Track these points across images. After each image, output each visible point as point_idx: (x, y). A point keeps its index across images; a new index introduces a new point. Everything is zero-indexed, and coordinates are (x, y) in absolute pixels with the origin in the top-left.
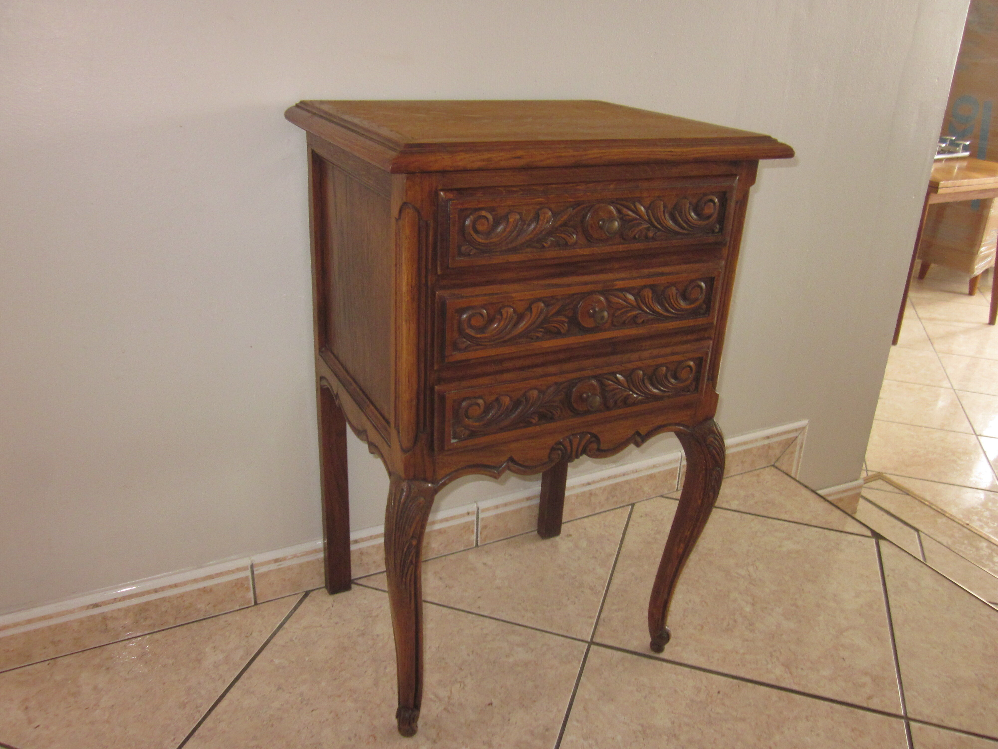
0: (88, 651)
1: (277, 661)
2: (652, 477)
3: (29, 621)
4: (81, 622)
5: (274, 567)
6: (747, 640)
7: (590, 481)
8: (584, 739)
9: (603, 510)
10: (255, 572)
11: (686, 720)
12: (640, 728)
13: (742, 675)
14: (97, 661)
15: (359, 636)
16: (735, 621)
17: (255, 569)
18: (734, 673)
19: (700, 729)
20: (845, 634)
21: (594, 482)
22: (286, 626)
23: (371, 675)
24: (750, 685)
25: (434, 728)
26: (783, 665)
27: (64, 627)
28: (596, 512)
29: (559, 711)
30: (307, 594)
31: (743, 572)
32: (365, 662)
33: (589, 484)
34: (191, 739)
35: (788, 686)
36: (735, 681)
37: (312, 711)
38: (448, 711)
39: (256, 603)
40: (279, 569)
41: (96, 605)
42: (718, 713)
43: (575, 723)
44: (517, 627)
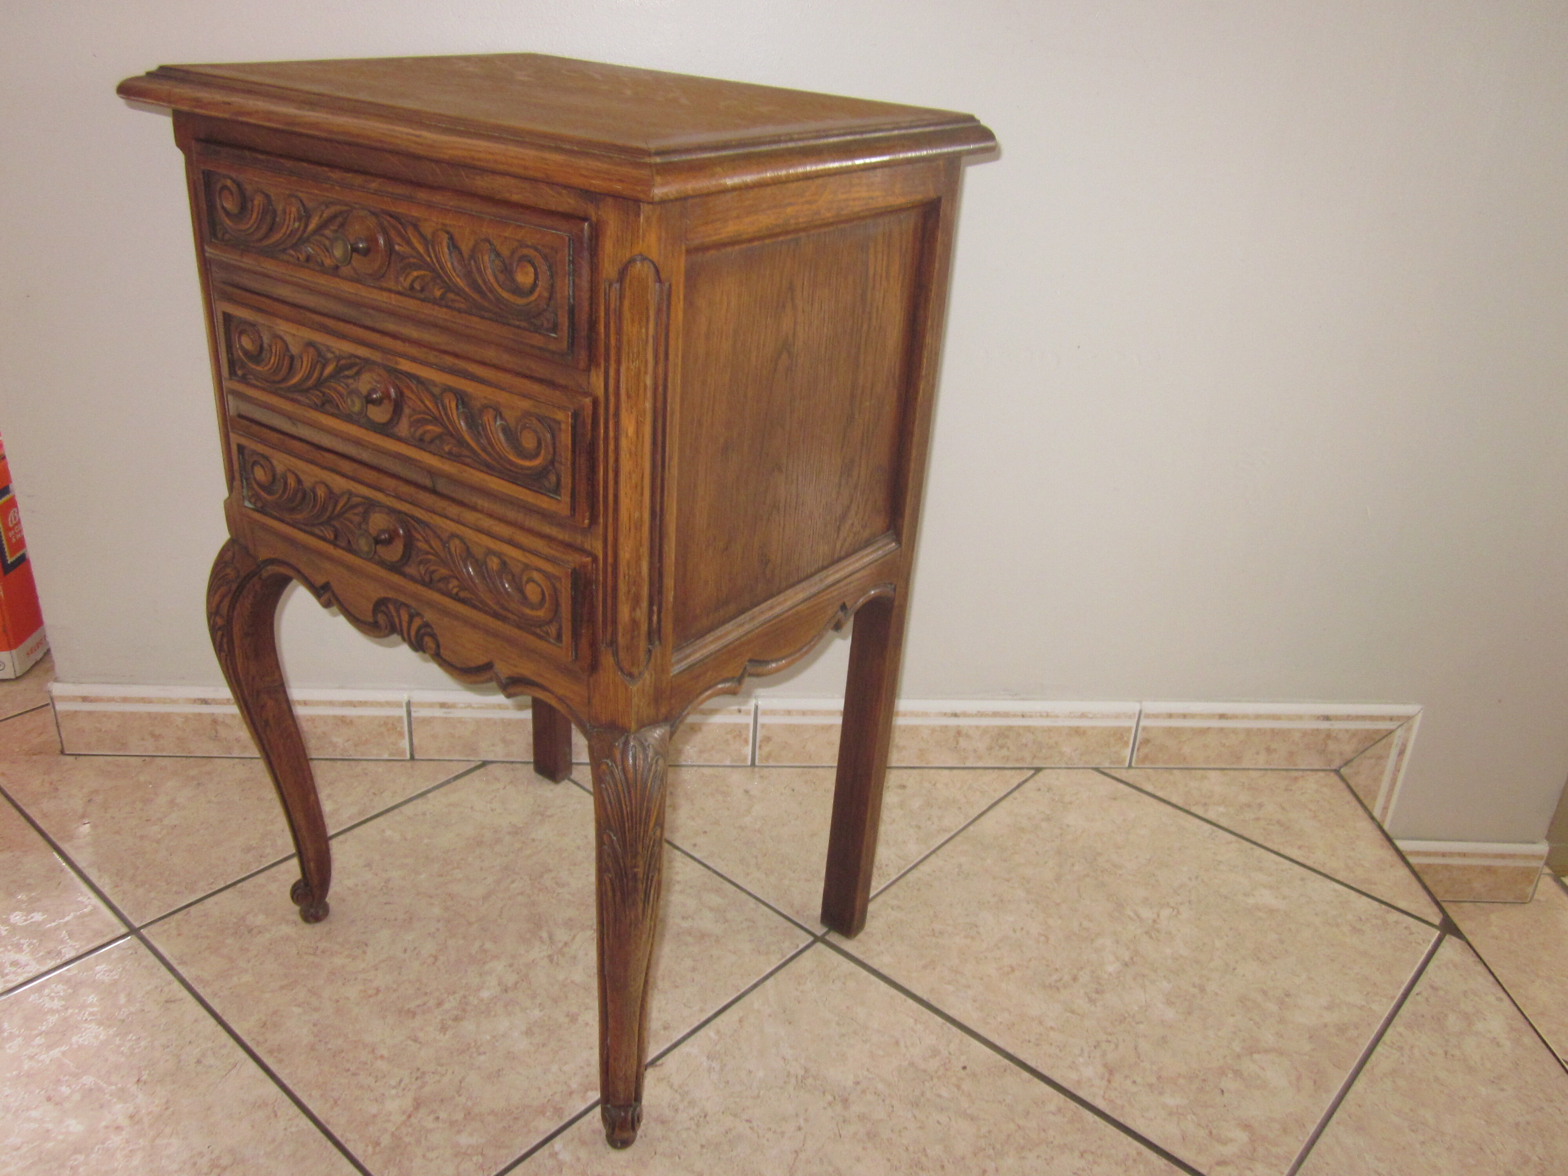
0: (192, 759)
1: (388, 833)
2: (1078, 732)
3: (125, 700)
4: (186, 718)
5: (439, 713)
6: (1073, 1012)
7: (958, 711)
8: (708, 1057)
9: (980, 764)
10: (413, 714)
11: (880, 1086)
12: (801, 1072)
13: (1022, 1056)
14: (193, 772)
15: (509, 833)
16: (1075, 979)
17: (413, 709)
18: (1010, 1050)
19: (893, 1107)
20: (1256, 1056)
21: (965, 715)
22: (430, 795)
23: (489, 885)
24: (1026, 1075)
25: (518, 973)
26: (1105, 1065)
27: (165, 719)
28: (968, 765)
29: (702, 1010)
30: (484, 764)
31: (1147, 913)
32: (493, 867)
33: (955, 715)
34: (230, 890)
35: (1089, 1099)
36: (1006, 1062)
37: (386, 904)
38: (551, 961)
39: (412, 758)
40: (446, 718)
41: (205, 702)
42: (939, 1096)
43: (712, 1034)
44: (728, 885)
